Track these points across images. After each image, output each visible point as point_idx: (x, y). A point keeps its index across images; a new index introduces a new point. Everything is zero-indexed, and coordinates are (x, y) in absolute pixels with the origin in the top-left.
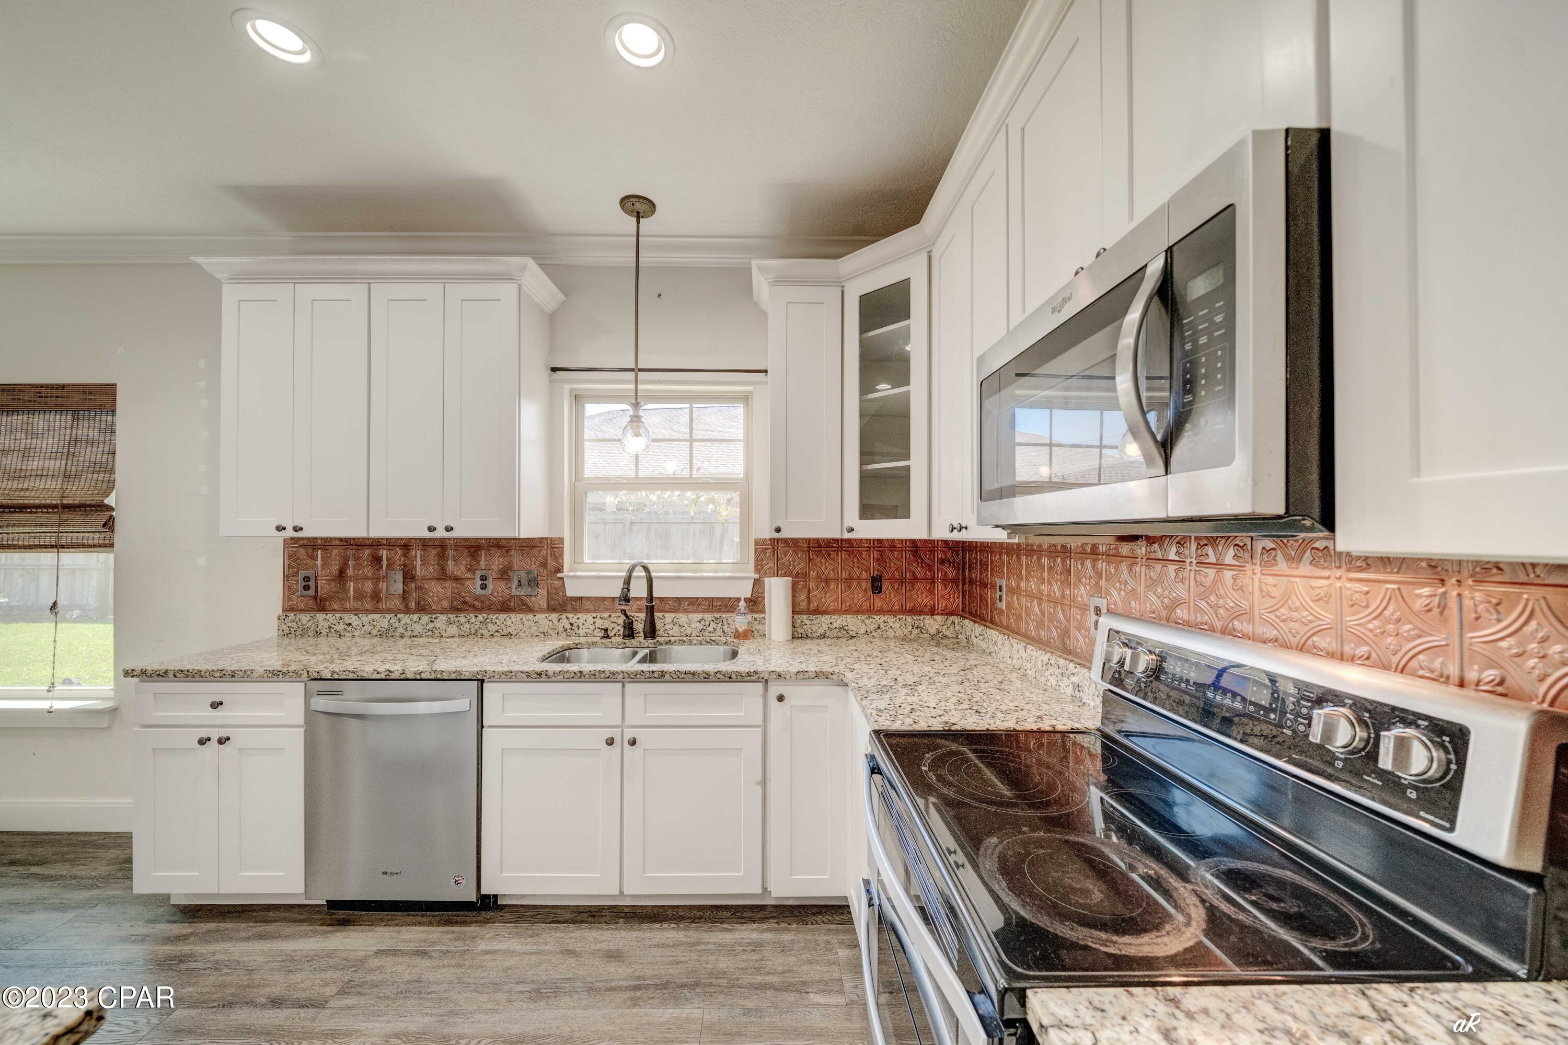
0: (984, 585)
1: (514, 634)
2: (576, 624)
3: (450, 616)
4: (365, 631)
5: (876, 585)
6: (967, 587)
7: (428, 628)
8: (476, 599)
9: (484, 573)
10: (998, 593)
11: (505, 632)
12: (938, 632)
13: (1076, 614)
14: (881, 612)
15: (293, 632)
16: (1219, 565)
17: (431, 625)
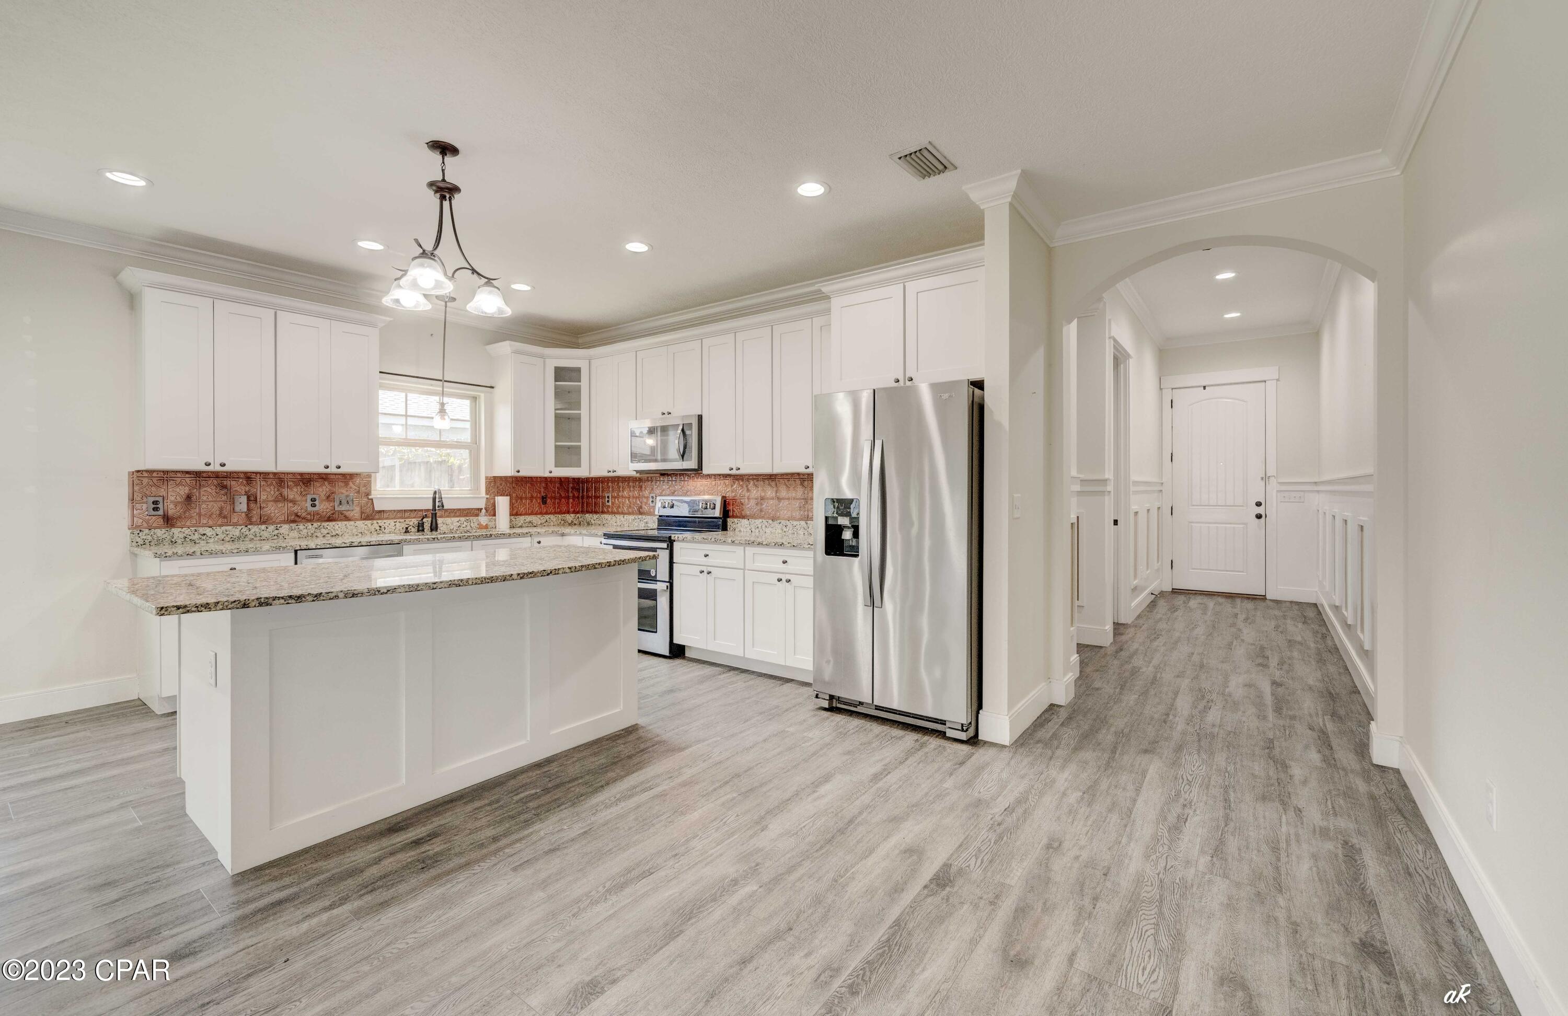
0: (596, 497)
1: (340, 535)
2: (383, 527)
3: (291, 525)
4: (218, 539)
5: (544, 500)
6: (585, 500)
7: (273, 534)
8: (308, 514)
9: (314, 496)
10: (607, 499)
11: (334, 533)
12: (572, 522)
13: (645, 500)
14: (547, 513)
15: (148, 544)
16: (684, 481)
17: (276, 532)
